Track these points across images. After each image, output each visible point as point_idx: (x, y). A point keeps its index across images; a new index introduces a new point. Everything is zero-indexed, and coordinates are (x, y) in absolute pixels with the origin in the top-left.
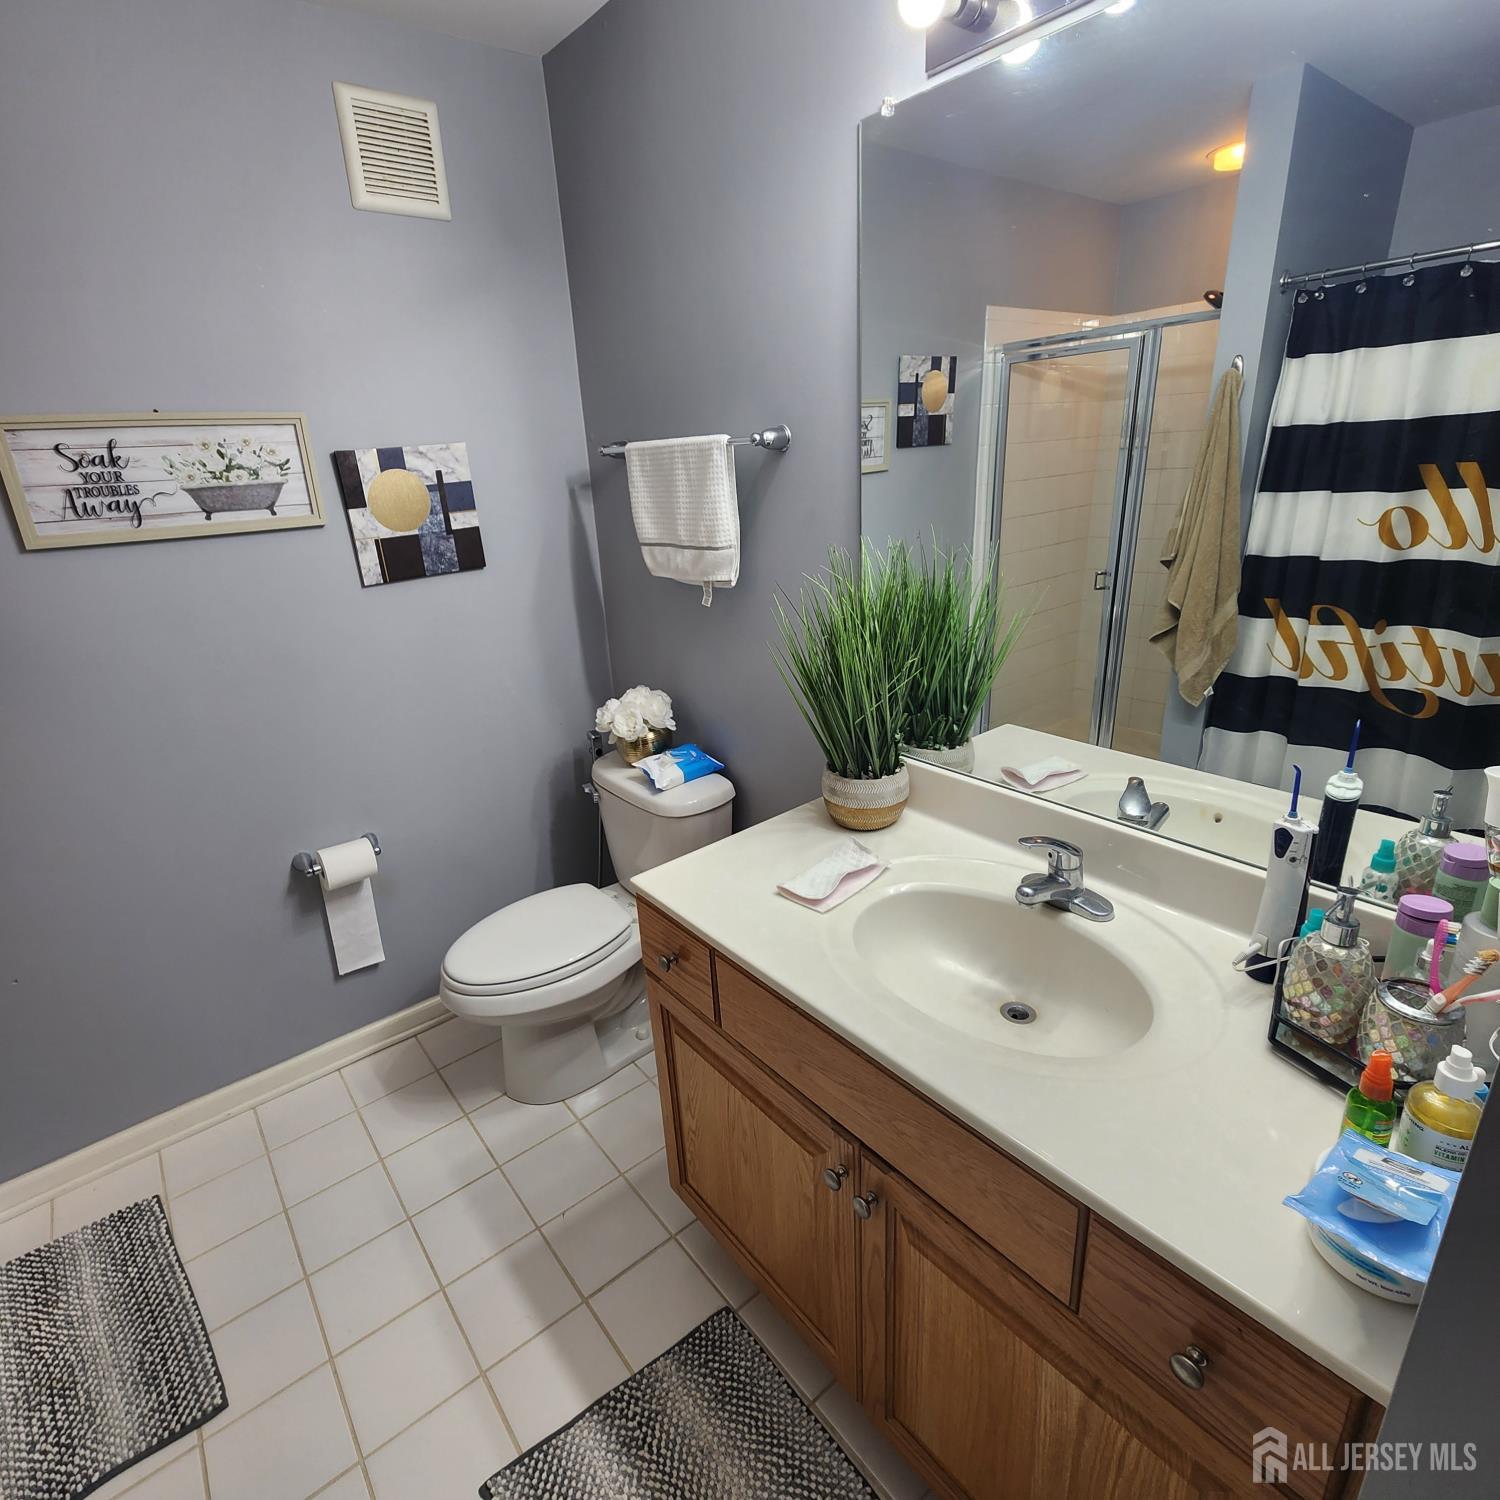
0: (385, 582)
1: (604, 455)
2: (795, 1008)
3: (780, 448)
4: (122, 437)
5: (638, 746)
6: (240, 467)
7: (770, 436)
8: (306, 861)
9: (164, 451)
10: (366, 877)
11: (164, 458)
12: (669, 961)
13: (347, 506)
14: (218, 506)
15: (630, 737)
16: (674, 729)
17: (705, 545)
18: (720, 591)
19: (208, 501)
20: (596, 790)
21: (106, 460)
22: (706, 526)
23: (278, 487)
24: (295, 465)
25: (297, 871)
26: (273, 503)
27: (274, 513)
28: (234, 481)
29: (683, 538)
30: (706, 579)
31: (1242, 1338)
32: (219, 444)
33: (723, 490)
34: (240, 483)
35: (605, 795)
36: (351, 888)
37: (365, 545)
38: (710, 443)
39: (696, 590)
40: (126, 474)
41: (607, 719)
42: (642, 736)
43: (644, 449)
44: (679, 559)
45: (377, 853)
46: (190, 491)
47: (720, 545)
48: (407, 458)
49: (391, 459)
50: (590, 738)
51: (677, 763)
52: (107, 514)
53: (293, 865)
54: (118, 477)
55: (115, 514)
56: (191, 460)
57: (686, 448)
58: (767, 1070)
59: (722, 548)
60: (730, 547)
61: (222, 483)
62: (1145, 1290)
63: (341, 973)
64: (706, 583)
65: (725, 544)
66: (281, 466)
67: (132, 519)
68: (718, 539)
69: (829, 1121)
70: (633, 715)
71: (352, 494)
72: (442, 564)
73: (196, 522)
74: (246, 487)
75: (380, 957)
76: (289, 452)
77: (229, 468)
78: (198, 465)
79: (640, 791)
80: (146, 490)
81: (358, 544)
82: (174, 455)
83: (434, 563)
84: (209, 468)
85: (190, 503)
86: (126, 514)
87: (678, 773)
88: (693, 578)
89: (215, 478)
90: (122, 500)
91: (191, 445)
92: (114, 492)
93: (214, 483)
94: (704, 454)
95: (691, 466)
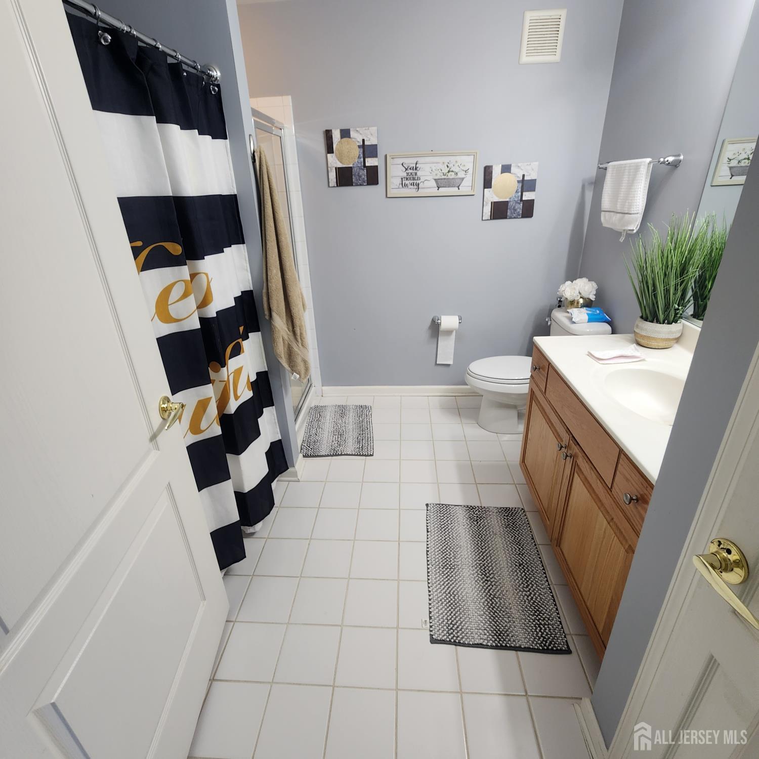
0: (491, 219)
1: (600, 168)
2: (566, 383)
3: (675, 165)
4: (420, 160)
5: (572, 303)
6: (452, 171)
7: (671, 159)
8: (437, 319)
9: (431, 165)
10: (454, 329)
11: (430, 167)
12: (536, 368)
13: (485, 187)
14: (442, 185)
15: (570, 298)
16: (593, 300)
17: (626, 212)
18: (630, 235)
19: (439, 184)
20: (551, 320)
21: (414, 168)
22: (629, 202)
23: (463, 179)
24: (470, 171)
25: (433, 321)
26: (459, 185)
27: (459, 189)
28: (450, 177)
29: (618, 208)
30: (623, 229)
31: (647, 490)
32: (448, 163)
33: (641, 185)
34: (451, 178)
35: (553, 323)
36: (449, 332)
37: (487, 203)
38: (641, 162)
39: (619, 234)
40: (419, 173)
41: (563, 289)
42: (576, 299)
43: (615, 166)
44: (614, 218)
45: (460, 323)
46: (435, 180)
47: (633, 212)
48: (512, 168)
49: (506, 169)
50: (557, 299)
51: (587, 314)
52: (410, 187)
53: (433, 319)
54: (416, 174)
55: (412, 187)
56: (438, 168)
57: (631, 165)
58: (554, 410)
59: (633, 214)
60: (638, 213)
61: (445, 177)
62: (629, 477)
63: (438, 363)
64: (624, 230)
65: (635, 212)
66: (466, 171)
67: (416, 189)
68: (633, 209)
69: (566, 428)
70: (575, 289)
71: (488, 183)
72: (514, 214)
73: (434, 191)
74: (453, 179)
75: (451, 362)
76: (470, 166)
77: (449, 172)
78: (440, 170)
79: (566, 322)
80: (422, 179)
81: (484, 203)
82: (434, 167)
83: (511, 213)
84: (443, 171)
85: (434, 184)
86: (415, 187)
87: (586, 318)
88: (618, 228)
89: (444, 175)
90: (415, 182)
91: (439, 163)
92: (414, 179)
93: (443, 177)
94: (637, 168)
95: (631, 174)
